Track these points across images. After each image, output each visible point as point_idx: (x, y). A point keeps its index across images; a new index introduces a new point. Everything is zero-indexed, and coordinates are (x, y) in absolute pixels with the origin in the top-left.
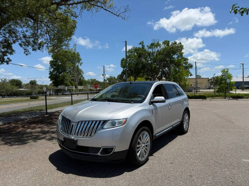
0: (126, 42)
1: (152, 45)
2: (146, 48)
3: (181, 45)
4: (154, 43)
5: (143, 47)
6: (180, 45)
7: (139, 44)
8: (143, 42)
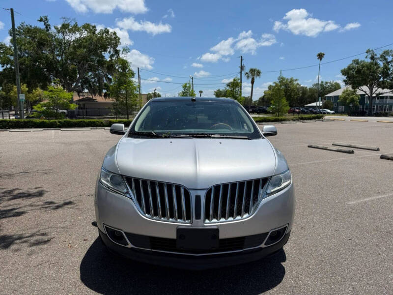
0: (12, 10)
1: (65, 26)
2: (53, 30)
3: (117, 37)
4: (68, 25)
5: (47, 27)
6: (114, 36)
7: (38, 20)
8: (46, 19)
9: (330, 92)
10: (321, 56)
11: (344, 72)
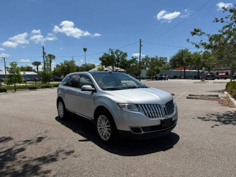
9: (91, 69)
10: (85, 50)
11: (101, 59)
